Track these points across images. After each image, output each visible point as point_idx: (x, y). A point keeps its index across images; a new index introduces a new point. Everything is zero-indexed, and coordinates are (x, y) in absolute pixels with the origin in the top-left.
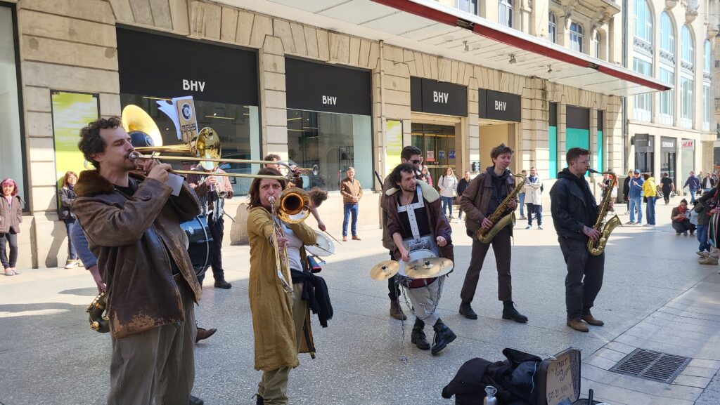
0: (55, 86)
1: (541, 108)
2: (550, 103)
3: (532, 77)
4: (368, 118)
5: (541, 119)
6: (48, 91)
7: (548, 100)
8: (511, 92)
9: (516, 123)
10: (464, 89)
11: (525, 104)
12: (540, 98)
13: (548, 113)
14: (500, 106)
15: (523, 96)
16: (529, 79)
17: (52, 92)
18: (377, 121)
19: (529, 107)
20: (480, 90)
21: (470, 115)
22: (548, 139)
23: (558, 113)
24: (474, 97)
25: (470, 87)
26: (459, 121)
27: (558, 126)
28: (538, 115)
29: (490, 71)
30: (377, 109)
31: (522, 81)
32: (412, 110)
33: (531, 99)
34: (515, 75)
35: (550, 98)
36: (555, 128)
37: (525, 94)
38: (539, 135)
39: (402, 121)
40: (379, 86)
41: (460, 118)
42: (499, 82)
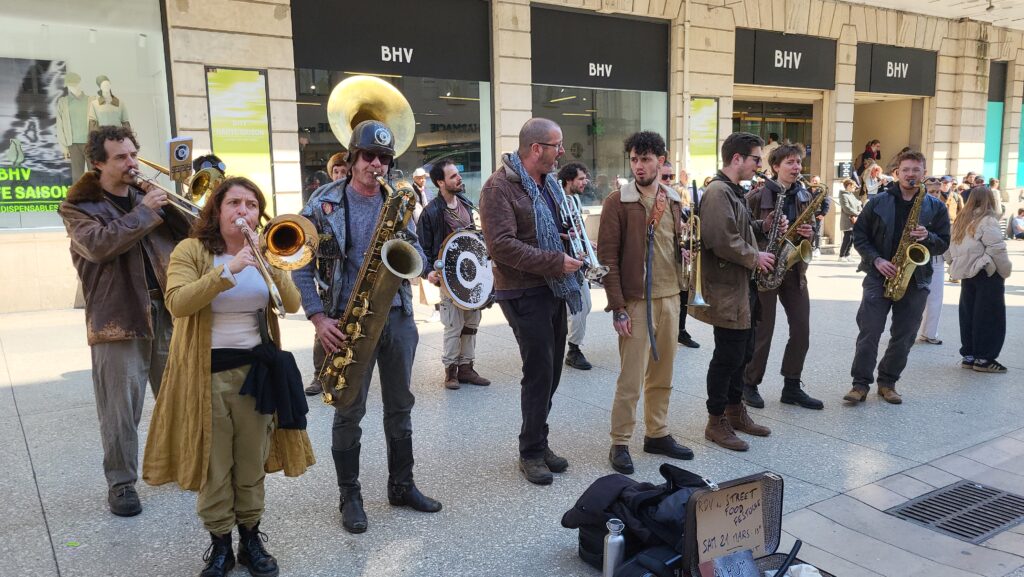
0: (211, 62)
1: (974, 71)
2: (993, 63)
3: (961, 20)
4: (661, 96)
5: (973, 90)
6: (201, 69)
7: (989, 58)
8: (919, 46)
9: (927, 98)
10: (831, 45)
11: (944, 65)
12: (974, 55)
13: (988, 80)
14: (895, 70)
15: (941, 53)
16: (955, 24)
17: (207, 69)
18: (676, 100)
19: (952, 70)
20: (861, 46)
21: (839, 87)
22: (985, 124)
23: (1008, 79)
24: (848, 57)
25: (842, 41)
26: (819, 97)
27: (1008, 101)
28: (968, 83)
29: (882, 14)
30: (676, 82)
31: (942, 27)
32: (735, 82)
33: (957, 57)
34: (927, 17)
35: (994, 53)
36: (999, 105)
37: (946, 49)
38: (966, 117)
39: (717, 100)
40: (680, 46)
41: (822, 93)
42: (898, 30)
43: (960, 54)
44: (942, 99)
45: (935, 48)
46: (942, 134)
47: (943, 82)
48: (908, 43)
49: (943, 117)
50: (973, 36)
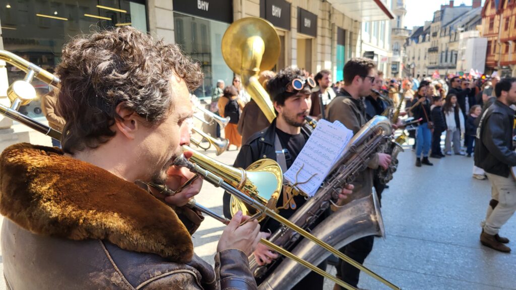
1: (328, 27)
2: (332, 24)
3: (324, 1)
5: (328, 36)
7: (331, 21)
8: (313, 12)
9: (314, 38)
10: (289, 6)
11: (319, 23)
12: (328, 19)
13: (330, 32)
15: (318, 16)
16: (321, 3)
19: (321, 26)
20: (298, 8)
21: (292, 30)
23: (334, 32)
25: (292, 4)
26: (283, 34)
31: (318, 3)
33: (323, 19)
35: (332, 19)
38: (326, 49)
41: (285, 31)
42: (308, 2)
43: (324, 17)
44: (319, 39)
45: (317, 14)
46: (319, 57)
47: (319, 31)
48: (310, 10)
49: (319, 48)
50: (327, 9)
